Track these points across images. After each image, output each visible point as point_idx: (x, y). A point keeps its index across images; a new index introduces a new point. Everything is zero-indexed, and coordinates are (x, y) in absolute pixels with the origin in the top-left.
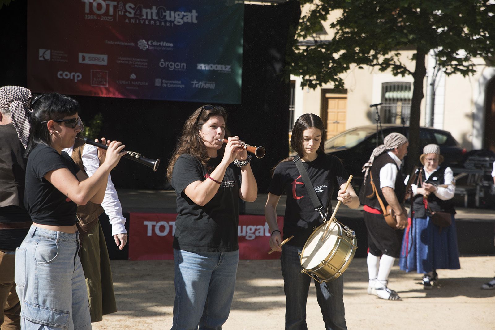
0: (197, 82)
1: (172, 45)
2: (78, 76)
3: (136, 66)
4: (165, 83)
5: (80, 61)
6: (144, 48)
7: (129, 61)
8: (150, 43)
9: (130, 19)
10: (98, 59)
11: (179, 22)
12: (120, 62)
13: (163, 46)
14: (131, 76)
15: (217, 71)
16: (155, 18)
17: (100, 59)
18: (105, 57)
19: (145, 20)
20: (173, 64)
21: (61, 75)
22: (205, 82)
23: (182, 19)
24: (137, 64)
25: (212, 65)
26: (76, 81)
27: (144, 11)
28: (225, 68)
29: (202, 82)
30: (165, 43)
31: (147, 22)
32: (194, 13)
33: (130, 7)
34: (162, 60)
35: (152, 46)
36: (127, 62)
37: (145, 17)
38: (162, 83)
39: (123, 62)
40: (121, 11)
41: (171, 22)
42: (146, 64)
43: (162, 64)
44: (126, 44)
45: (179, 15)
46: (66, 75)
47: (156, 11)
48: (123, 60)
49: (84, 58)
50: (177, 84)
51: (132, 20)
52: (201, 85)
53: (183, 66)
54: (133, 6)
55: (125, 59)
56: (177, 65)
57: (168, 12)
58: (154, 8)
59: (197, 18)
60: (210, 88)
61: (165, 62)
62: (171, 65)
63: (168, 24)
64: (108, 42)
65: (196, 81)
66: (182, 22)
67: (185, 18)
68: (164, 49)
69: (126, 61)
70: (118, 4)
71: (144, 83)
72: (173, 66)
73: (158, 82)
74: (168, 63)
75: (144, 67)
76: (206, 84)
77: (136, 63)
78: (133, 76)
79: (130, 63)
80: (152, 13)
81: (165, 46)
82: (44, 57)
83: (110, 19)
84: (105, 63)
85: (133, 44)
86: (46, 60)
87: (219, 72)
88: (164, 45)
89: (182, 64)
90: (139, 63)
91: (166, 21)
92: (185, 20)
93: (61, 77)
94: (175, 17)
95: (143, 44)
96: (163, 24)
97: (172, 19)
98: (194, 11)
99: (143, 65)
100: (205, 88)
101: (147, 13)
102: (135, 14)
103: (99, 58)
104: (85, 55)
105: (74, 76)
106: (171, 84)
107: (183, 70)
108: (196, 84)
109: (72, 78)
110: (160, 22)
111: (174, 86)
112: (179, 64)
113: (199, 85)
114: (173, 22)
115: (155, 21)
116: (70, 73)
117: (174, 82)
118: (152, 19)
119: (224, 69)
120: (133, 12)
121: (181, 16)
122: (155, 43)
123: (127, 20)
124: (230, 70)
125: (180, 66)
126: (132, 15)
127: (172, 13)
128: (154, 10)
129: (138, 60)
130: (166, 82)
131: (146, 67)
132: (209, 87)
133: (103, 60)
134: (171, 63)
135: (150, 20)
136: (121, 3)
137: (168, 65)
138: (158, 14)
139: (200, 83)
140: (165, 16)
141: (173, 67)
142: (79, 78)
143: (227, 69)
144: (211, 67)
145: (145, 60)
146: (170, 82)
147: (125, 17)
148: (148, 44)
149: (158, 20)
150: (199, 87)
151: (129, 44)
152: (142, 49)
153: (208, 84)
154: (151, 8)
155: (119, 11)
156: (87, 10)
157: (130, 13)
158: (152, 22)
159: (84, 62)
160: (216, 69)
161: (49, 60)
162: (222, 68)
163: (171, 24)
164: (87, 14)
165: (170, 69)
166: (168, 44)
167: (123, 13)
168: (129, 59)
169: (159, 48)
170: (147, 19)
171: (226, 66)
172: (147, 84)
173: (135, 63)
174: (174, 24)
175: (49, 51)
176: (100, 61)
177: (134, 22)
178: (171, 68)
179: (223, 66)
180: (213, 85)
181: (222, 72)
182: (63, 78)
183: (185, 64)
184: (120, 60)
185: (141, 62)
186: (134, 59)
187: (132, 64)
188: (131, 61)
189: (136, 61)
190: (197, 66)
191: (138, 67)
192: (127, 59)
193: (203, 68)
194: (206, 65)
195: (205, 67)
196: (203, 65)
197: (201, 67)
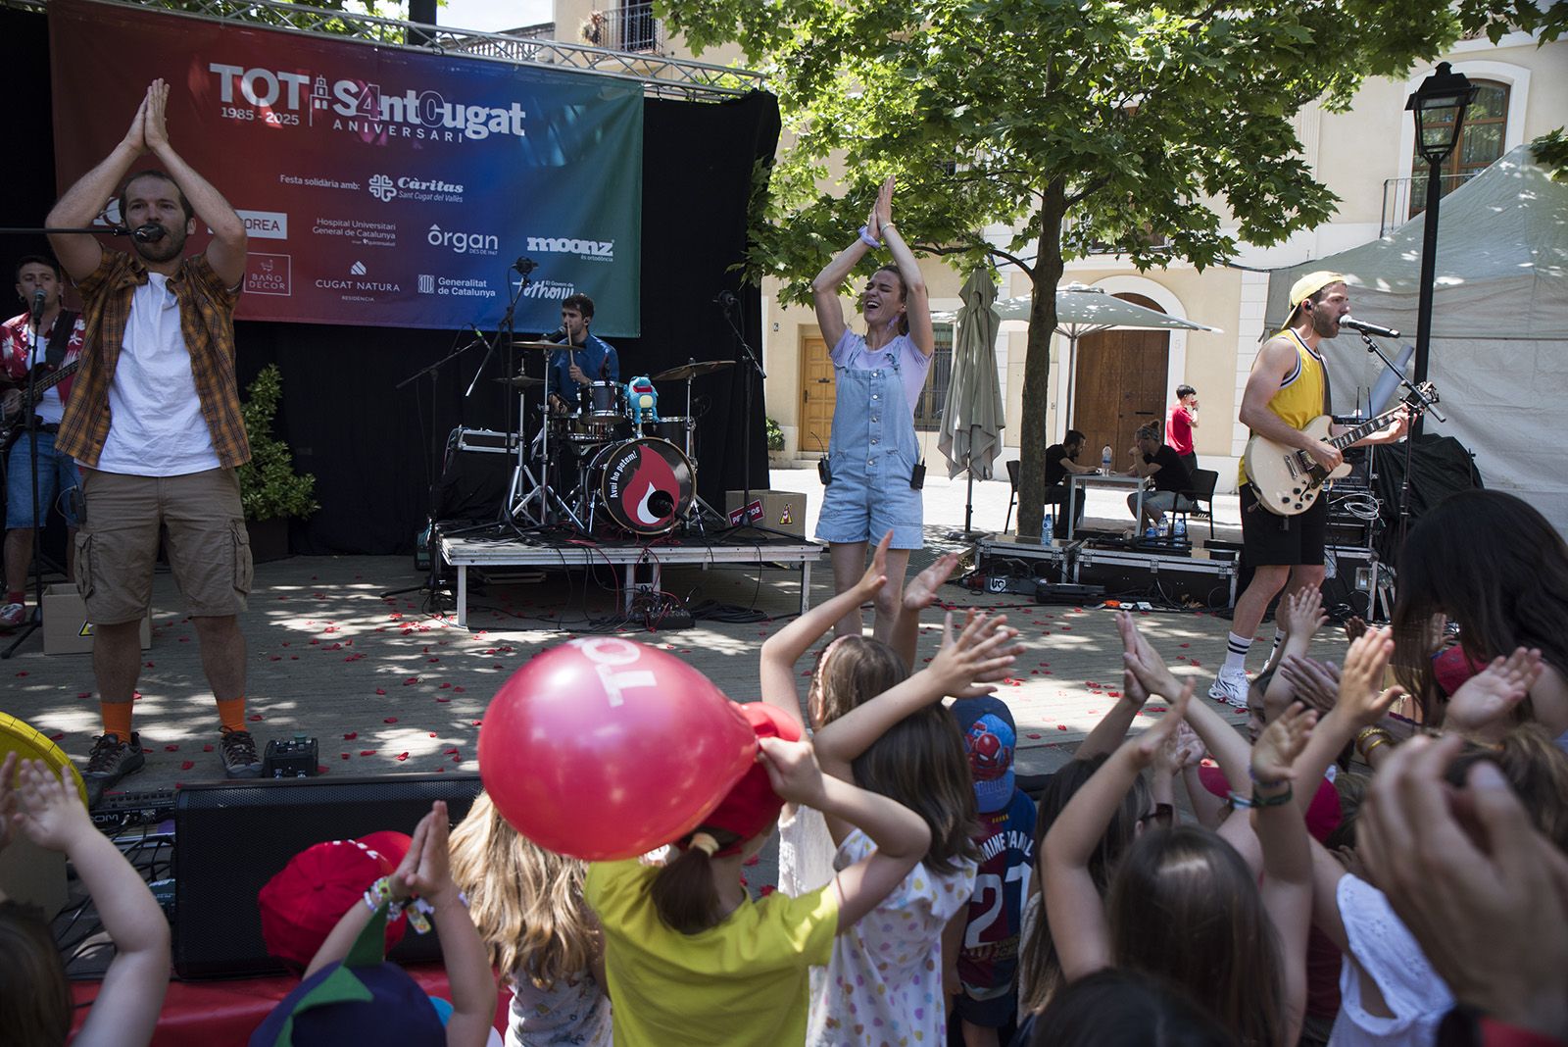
0: (528, 284)
1: (460, 189)
3: (365, 241)
4: (445, 287)
6: (386, 197)
7: (345, 229)
8: (401, 182)
9: (345, 120)
10: (263, 224)
11: (475, 132)
12: (320, 231)
13: (436, 192)
14: (354, 267)
16: (413, 119)
17: (265, 223)
18: (282, 219)
19: (385, 124)
20: (464, 236)
22: (548, 282)
23: (485, 124)
24: (367, 238)
25: (565, 241)
27: (385, 101)
28: (599, 249)
29: (540, 284)
30: (441, 183)
31: (391, 128)
32: (517, 112)
33: (347, 91)
34: (435, 227)
35: (408, 190)
36: (340, 232)
37: (386, 117)
38: (437, 286)
39: (330, 232)
40: (321, 100)
41: (455, 131)
42: (393, 236)
43: (435, 238)
44: (337, 185)
45: (476, 115)
47: (417, 103)
48: (329, 227)
50: (474, 288)
51: (351, 123)
52: (538, 289)
53: (492, 241)
54: (354, 89)
55: (334, 224)
56: (476, 241)
57: (448, 107)
58: (411, 94)
59: (524, 124)
60: (562, 298)
61: (442, 233)
62: (460, 240)
63: (448, 136)
64: (287, 180)
66: (484, 134)
67: (492, 123)
68: (438, 198)
69: (338, 228)
70: (313, 82)
71: (389, 287)
72: (463, 242)
73: (426, 284)
74: (451, 234)
75: (388, 244)
76: (549, 287)
77: (365, 234)
78: (359, 269)
79: (351, 233)
80: (405, 107)
81: (443, 193)
83: (290, 121)
84: (282, 234)
85: (354, 186)
88: (439, 189)
89: (488, 239)
90: (373, 235)
91: (442, 130)
92: (493, 126)
94: (467, 120)
95: (381, 186)
96: (434, 135)
97: (460, 124)
98: (516, 106)
99: (384, 240)
100: (549, 299)
101: (392, 106)
102: (359, 108)
103: (263, 221)
106: (459, 288)
107: (490, 252)
110: (428, 132)
111: (469, 293)
112: (481, 238)
113: (532, 292)
114: (463, 131)
115: (413, 127)
117: (468, 284)
118: (406, 123)
119: (595, 251)
120: (353, 103)
121: (482, 118)
122: (414, 185)
123: (338, 124)
124: (611, 254)
125: (482, 243)
126: (352, 112)
127: (460, 108)
128: (412, 100)
129: (371, 225)
130: (448, 282)
131: (393, 244)
132: (558, 296)
133: (275, 225)
134: (458, 235)
135: (399, 126)
136: (321, 81)
137: (450, 239)
138: (421, 111)
139: (536, 285)
140: (441, 116)
141: (464, 244)
143: (603, 252)
144: (564, 245)
145: (389, 227)
146: (458, 283)
147: (331, 114)
148: (395, 186)
149: (421, 126)
150: (533, 295)
151: (344, 186)
152: (380, 198)
153: (556, 287)
154: (403, 96)
155: (314, 99)
156: (227, 96)
157: (347, 106)
158: (406, 131)
160: (575, 251)
162: (590, 248)
163: (455, 138)
164: (228, 105)
165: (457, 250)
166: (448, 188)
167: (325, 106)
168: (347, 224)
169: (424, 198)
170: (392, 121)
171: (601, 244)
172: (396, 287)
173: (360, 233)
174: (464, 136)
176: (267, 230)
177: (356, 129)
178: (462, 248)
179: (594, 244)
180: (568, 289)
181: (590, 258)
183: (495, 238)
184: (321, 226)
185: (381, 231)
186: (358, 224)
187: (356, 238)
188: (352, 229)
189: (366, 230)
190: (528, 244)
191: (370, 243)
192: (340, 223)
193: (543, 248)
194: (551, 241)
195: (548, 245)
196: (542, 241)
197: (538, 244)
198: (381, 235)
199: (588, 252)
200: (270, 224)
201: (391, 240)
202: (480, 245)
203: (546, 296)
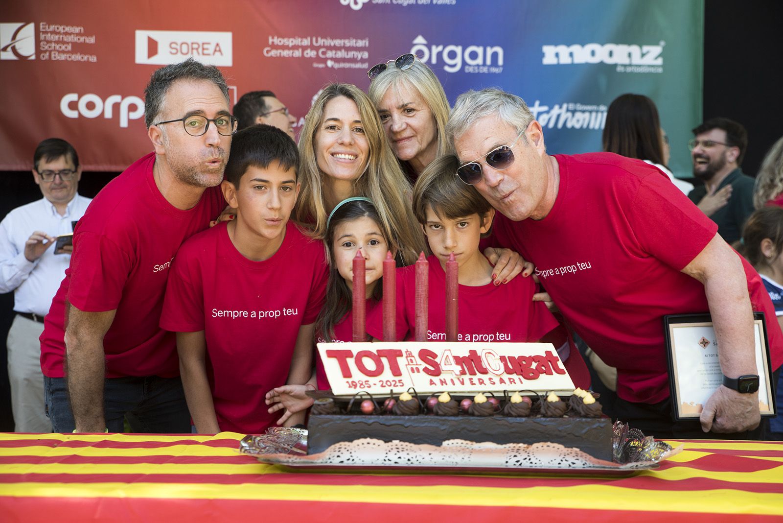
0: (545, 108)
2: (133, 108)
3: (330, 63)
5: (141, 56)
6: (356, 4)
7: (304, 48)
10: (202, 48)
12: (274, 53)
15: (615, 66)
17: (205, 46)
18: (225, 39)
20: (458, 50)
21: (73, 106)
22: (571, 106)
24: (332, 59)
25: (595, 47)
26: (124, 123)
28: (643, 55)
29: (561, 107)
34: (420, 40)
36: (297, 54)
39: (286, 53)
42: (366, 55)
43: (420, 54)
46: (91, 106)
48: (284, 47)
49: (153, 47)
52: (559, 116)
53: (495, 55)
55: (290, 42)
56: (474, 56)
60: (591, 126)
61: (429, 47)
62: (452, 55)
65: (540, 105)
68: (423, 1)
69: (295, 47)
72: (457, 58)
74: (440, 48)
75: (358, 66)
76: (574, 112)
77: (330, 54)
79: (312, 54)
82: (14, 50)
84: (225, 59)
86: (23, 59)
87: (619, 69)
89: (490, 51)
90: (341, 54)
93: (73, 114)
99: (353, 60)
100: (573, 128)
103: (203, 44)
104: (155, 35)
105: (116, 107)
107: (494, 70)
108: (539, 114)
109: (108, 114)
112: (480, 50)
113: (549, 120)
116: (104, 100)
119: (636, 60)
124: (660, 61)
125: (481, 57)
129: (338, 42)
131: (365, 66)
132: (585, 126)
133: (218, 49)
134: (451, 48)
137: (440, 55)
139: (556, 110)
141: (458, 61)
142: (135, 115)
143: (649, 60)
145: (361, 43)
150: (551, 125)
152: (349, 5)
153: (583, 112)
159: (156, 60)
160: (609, 61)
161: (33, 58)
162: (630, 55)
165: (447, 68)
168: (306, 42)
169: (406, 2)
171: (646, 48)
173: (324, 53)
175: (29, 30)
176: (209, 55)
178: (454, 66)
179: (635, 49)
180: (600, 115)
181: (629, 70)
182: (80, 114)
183: (499, 50)
184: (274, 47)
185: (348, 49)
186: (321, 41)
187: (318, 59)
188: (312, 47)
189: (330, 48)
190: (543, 55)
191: (336, 66)
192: (297, 41)
193: (565, 60)
194: (575, 48)
195: (571, 55)
196: (563, 50)
197: (557, 55)
198: (351, 55)
199: (626, 61)
200: (211, 48)
201: (363, 61)
202: (479, 61)
203: (569, 125)
